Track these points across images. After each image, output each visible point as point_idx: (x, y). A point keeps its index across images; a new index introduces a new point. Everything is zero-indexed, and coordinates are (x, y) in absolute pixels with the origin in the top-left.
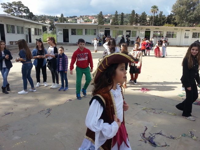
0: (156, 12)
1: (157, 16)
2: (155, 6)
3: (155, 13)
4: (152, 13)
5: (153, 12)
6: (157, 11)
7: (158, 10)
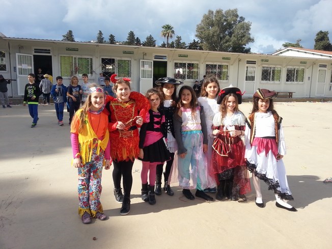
0: (171, 36)
1: (173, 43)
2: (168, 26)
3: (169, 38)
4: (163, 37)
5: (165, 36)
6: (173, 35)
7: (173, 32)
